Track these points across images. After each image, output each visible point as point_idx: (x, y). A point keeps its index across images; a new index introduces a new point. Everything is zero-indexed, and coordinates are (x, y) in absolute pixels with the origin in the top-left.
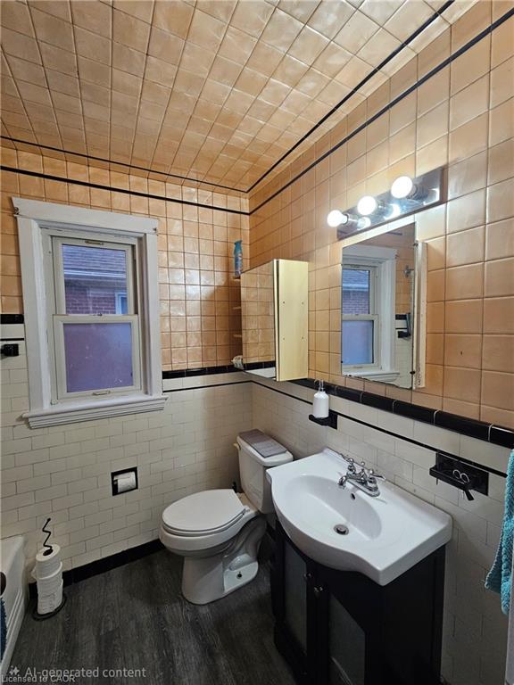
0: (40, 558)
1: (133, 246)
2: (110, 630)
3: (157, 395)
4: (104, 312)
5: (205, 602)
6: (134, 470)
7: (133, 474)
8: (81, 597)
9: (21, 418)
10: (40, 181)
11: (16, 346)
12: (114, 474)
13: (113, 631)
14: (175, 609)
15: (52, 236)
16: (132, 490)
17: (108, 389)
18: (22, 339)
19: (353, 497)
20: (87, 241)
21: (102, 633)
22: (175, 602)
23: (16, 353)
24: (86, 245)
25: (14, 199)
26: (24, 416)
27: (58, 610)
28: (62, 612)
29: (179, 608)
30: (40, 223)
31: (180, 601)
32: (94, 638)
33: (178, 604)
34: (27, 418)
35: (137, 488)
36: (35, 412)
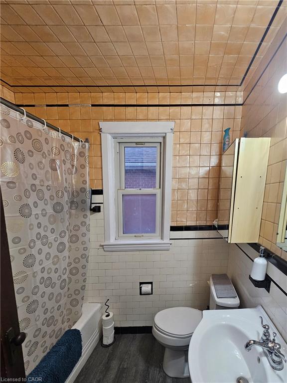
0: (104, 318)
1: (161, 143)
2: (125, 367)
3: (166, 241)
4: (143, 187)
5: (171, 376)
6: (151, 283)
7: (150, 285)
8: (121, 343)
9: (101, 246)
10: (112, 109)
11: (100, 207)
12: (141, 283)
13: (125, 368)
14: (155, 372)
15: (119, 143)
16: (149, 294)
17: (142, 234)
18: (102, 203)
19: (259, 360)
20: (137, 143)
21: (121, 367)
22: (157, 367)
23: (99, 211)
24: (136, 146)
25: (100, 123)
26: (102, 244)
27: (110, 345)
28: (111, 347)
29: (158, 372)
30: (114, 135)
31: (160, 368)
32: (117, 367)
33: (158, 369)
34: (103, 246)
35: (152, 294)
36: (106, 243)
